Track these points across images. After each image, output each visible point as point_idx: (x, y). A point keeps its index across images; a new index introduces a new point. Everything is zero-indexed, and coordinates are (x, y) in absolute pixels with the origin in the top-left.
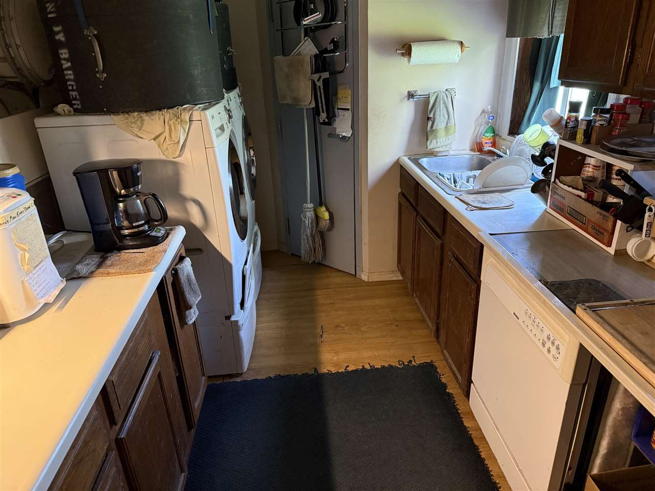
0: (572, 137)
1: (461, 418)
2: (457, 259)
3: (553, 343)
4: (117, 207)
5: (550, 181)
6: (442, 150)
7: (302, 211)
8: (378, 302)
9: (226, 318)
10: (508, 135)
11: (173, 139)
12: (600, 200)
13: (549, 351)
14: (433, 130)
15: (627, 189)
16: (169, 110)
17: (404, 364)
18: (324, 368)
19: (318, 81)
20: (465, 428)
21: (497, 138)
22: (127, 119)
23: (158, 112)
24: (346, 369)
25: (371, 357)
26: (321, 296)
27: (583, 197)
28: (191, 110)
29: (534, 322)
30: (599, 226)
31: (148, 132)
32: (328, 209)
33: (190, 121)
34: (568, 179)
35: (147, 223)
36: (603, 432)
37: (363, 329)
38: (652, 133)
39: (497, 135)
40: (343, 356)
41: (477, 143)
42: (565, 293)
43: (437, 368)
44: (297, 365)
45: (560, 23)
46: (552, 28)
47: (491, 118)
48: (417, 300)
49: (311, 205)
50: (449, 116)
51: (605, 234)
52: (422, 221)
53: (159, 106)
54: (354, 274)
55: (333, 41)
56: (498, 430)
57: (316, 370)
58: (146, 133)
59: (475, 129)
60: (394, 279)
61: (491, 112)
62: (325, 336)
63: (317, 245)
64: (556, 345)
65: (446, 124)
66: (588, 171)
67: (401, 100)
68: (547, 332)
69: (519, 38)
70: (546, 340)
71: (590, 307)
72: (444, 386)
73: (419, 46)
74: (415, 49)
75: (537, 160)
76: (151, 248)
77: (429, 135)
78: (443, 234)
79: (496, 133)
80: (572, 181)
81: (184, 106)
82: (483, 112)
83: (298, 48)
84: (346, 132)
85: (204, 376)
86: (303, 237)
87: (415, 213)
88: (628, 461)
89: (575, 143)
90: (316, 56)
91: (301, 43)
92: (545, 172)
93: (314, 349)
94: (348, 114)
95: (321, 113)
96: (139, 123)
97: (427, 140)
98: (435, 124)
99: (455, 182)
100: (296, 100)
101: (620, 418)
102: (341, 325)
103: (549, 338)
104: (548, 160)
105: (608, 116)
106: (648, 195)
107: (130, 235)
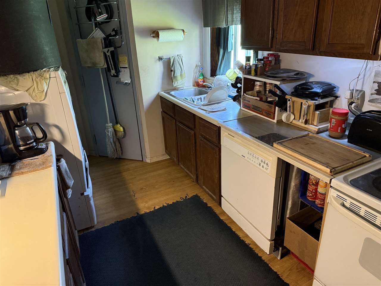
0: (249, 73)
1: (219, 216)
2: (205, 138)
3: (264, 163)
4: (15, 133)
5: (241, 95)
6: (180, 87)
7: (105, 128)
8: (160, 172)
9: (81, 195)
10: (211, 77)
11: (39, 89)
12: (265, 100)
13: (263, 167)
14: (175, 77)
15: (278, 92)
16: (34, 72)
17: (183, 199)
18: (142, 211)
19: (108, 52)
20: (222, 220)
21: (205, 79)
22: (6, 79)
23: (28, 74)
24: (154, 209)
25: (165, 200)
26: (127, 176)
27: (258, 99)
28: (49, 71)
29: (253, 156)
30: (268, 111)
31: (23, 86)
32: (121, 126)
33: (49, 78)
34: (250, 92)
35: (35, 141)
36: (289, 198)
37: (156, 187)
38: (280, 68)
39: (205, 77)
40: (150, 203)
41: (196, 82)
42: (265, 140)
43: (200, 197)
44: (125, 213)
45: (231, 20)
46: (227, 23)
47: (201, 69)
48: (182, 166)
49: (111, 124)
50: (181, 69)
51: (271, 114)
52: (180, 123)
53: (28, 71)
54: (142, 160)
55: (114, 30)
56: (240, 214)
57: (138, 213)
58: (21, 87)
59: (194, 75)
60: (164, 159)
61: (201, 66)
62: (137, 195)
63: (118, 147)
64: (266, 163)
65: (180, 73)
66: (257, 88)
67: (156, 61)
68: (260, 159)
69: (210, 28)
70: (260, 162)
71: (279, 143)
72: (206, 204)
73: (163, 32)
74: (161, 33)
75: (234, 85)
76: (41, 155)
77: (173, 79)
78: (195, 128)
79: (204, 76)
80: (251, 94)
81: (44, 69)
82: (197, 66)
83: (92, 34)
84: (127, 80)
85: (76, 230)
86: (109, 143)
87: (174, 120)
88: (299, 209)
89: (251, 76)
90: (104, 38)
91: (94, 32)
92: (237, 91)
93: (133, 203)
94: (127, 70)
95: (112, 70)
96: (15, 81)
97: (172, 82)
98: (175, 73)
99: (193, 101)
100: (94, 64)
101: (295, 189)
102: (144, 187)
103: (262, 161)
104: (239, 85)
105: (263, 62)
106: (287, 94)
107: (24, 150)
